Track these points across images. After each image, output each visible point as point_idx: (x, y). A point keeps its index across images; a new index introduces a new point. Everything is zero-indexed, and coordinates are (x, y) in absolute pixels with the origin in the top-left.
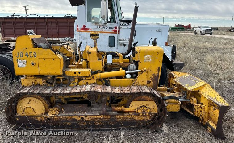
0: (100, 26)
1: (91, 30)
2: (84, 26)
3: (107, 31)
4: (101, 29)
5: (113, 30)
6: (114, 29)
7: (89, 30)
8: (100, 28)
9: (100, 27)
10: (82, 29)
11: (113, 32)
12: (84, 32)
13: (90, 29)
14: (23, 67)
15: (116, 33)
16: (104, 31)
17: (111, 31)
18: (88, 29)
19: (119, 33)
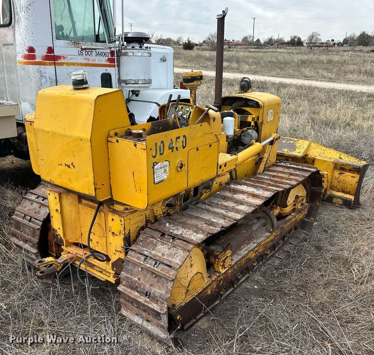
0: (83, 49)
1: (65, 61)
2: (51, 50)
3: (97, 62)
4: (86, 57)
5: (107, 58)
6: (110, 57)
7: (62, 61)
8: (84, 54)
9: (84, 52)
10: (47, 58)
11: (108, 63)
12: (50, 64)
13: (64, 58)
14: (162, 181)
15: (114, 66)
16: (91, 62)
17: (103, 60)
18: (59, 57)
19: (119, 66)
